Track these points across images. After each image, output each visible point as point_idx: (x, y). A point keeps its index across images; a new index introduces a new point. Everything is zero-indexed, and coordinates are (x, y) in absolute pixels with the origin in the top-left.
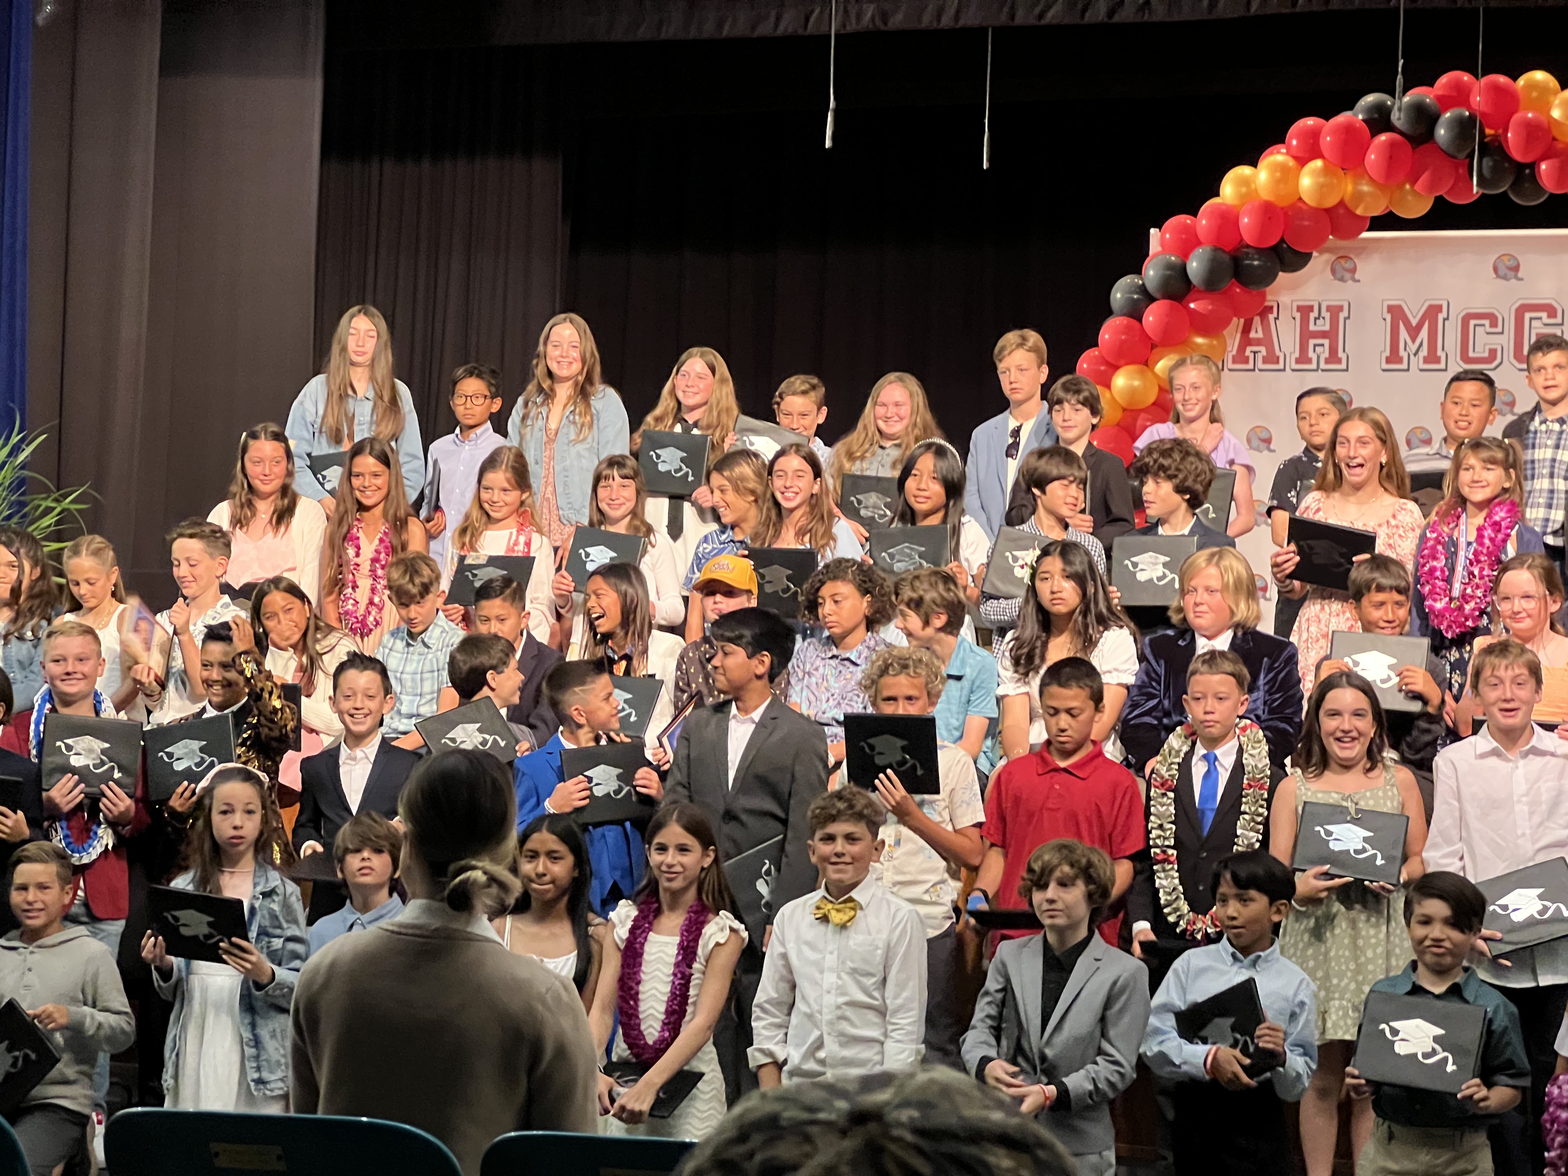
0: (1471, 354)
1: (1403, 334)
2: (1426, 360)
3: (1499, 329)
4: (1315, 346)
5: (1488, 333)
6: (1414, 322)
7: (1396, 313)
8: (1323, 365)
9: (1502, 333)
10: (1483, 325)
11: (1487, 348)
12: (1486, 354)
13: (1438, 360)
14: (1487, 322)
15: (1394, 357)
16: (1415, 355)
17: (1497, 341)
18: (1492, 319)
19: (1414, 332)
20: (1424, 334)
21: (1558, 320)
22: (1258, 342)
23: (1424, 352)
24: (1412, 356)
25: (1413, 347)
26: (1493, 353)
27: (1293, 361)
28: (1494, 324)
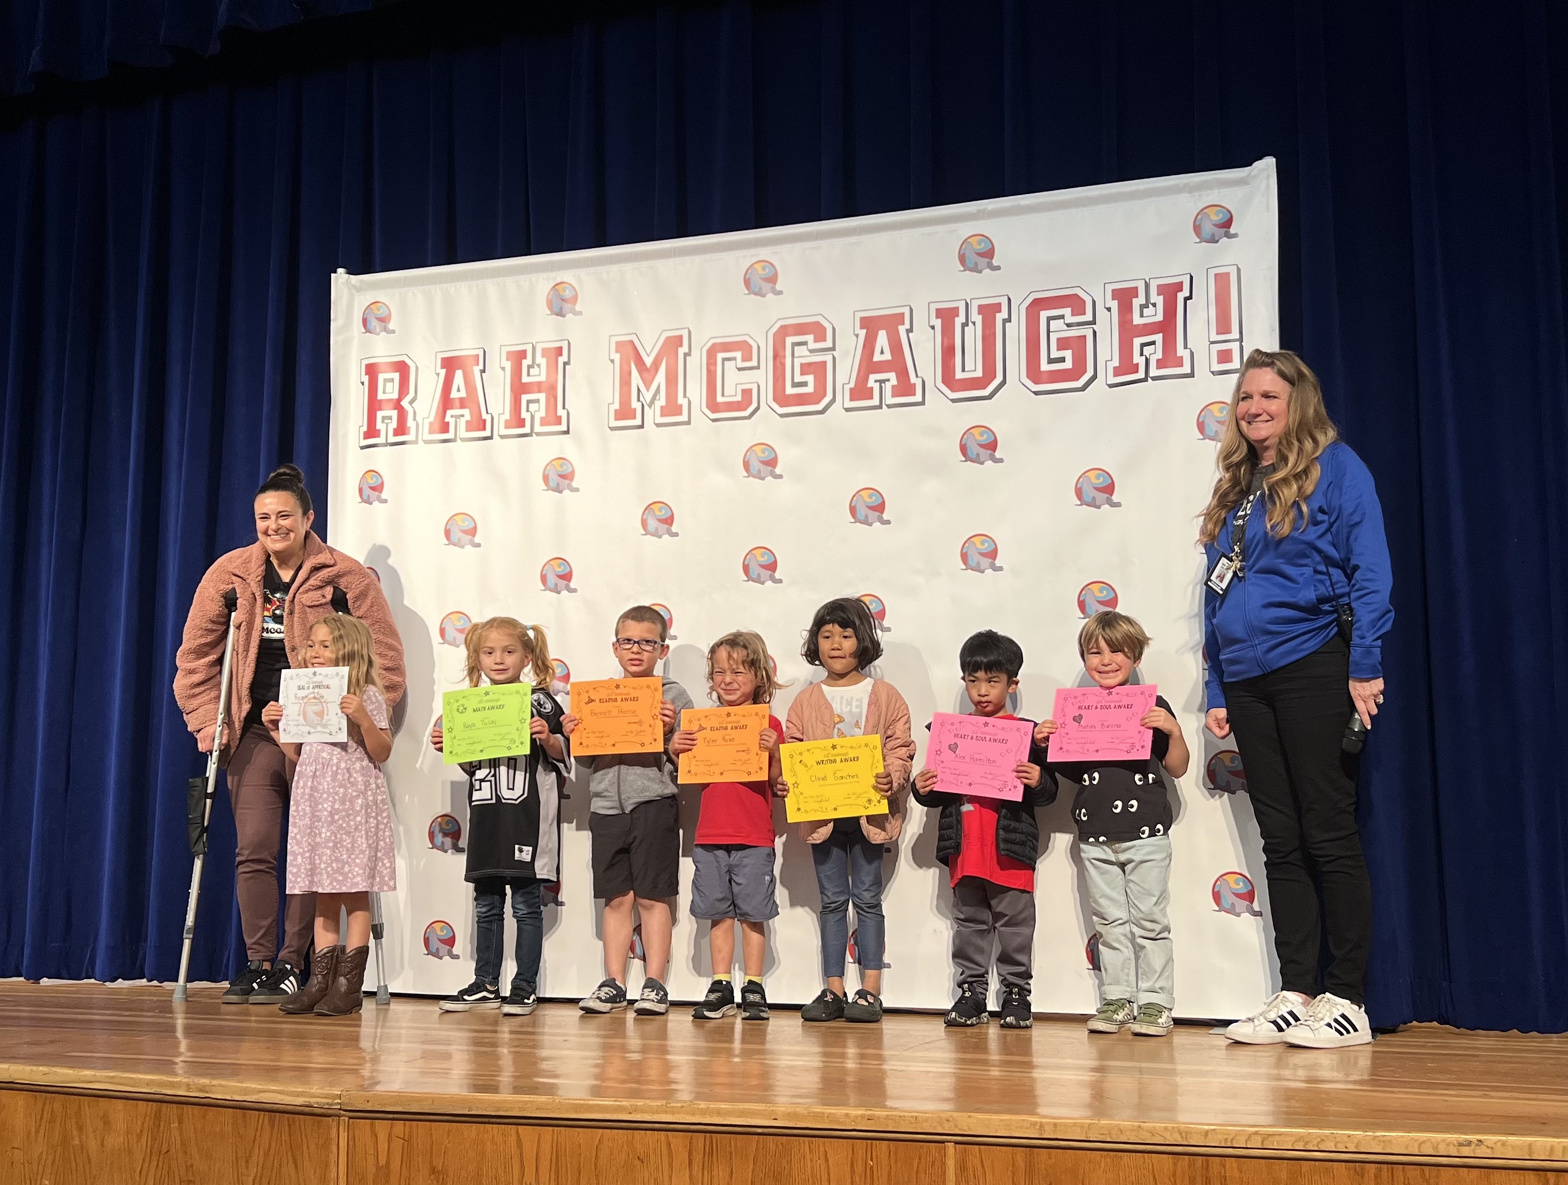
0: (720, 399)
1: (636, 378)
2: (664, 412)
3: (754, 363)
4: (529, 402)
5: (739, 369)
6: (648, 361)
7: (630, 352)
8: (538, 428)
9: (758, 367)
10: (734, 359)
11: (740, 388)
12: (739, 398)
13: (678, 411)
14: (738, 355)
15: (625, 412)
16: (650, 406)
17: (748, 379)
18: (745, 348)
19: (648, 373)
20: (661, 378)
21: (829, 344)
22: (463, 403)
23: (661, 401)
24: (646, 407)
25: (648, 396)
26: (747, 393)
27: (502, 424)
28: (747, 357)
